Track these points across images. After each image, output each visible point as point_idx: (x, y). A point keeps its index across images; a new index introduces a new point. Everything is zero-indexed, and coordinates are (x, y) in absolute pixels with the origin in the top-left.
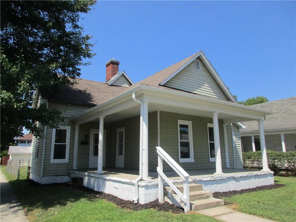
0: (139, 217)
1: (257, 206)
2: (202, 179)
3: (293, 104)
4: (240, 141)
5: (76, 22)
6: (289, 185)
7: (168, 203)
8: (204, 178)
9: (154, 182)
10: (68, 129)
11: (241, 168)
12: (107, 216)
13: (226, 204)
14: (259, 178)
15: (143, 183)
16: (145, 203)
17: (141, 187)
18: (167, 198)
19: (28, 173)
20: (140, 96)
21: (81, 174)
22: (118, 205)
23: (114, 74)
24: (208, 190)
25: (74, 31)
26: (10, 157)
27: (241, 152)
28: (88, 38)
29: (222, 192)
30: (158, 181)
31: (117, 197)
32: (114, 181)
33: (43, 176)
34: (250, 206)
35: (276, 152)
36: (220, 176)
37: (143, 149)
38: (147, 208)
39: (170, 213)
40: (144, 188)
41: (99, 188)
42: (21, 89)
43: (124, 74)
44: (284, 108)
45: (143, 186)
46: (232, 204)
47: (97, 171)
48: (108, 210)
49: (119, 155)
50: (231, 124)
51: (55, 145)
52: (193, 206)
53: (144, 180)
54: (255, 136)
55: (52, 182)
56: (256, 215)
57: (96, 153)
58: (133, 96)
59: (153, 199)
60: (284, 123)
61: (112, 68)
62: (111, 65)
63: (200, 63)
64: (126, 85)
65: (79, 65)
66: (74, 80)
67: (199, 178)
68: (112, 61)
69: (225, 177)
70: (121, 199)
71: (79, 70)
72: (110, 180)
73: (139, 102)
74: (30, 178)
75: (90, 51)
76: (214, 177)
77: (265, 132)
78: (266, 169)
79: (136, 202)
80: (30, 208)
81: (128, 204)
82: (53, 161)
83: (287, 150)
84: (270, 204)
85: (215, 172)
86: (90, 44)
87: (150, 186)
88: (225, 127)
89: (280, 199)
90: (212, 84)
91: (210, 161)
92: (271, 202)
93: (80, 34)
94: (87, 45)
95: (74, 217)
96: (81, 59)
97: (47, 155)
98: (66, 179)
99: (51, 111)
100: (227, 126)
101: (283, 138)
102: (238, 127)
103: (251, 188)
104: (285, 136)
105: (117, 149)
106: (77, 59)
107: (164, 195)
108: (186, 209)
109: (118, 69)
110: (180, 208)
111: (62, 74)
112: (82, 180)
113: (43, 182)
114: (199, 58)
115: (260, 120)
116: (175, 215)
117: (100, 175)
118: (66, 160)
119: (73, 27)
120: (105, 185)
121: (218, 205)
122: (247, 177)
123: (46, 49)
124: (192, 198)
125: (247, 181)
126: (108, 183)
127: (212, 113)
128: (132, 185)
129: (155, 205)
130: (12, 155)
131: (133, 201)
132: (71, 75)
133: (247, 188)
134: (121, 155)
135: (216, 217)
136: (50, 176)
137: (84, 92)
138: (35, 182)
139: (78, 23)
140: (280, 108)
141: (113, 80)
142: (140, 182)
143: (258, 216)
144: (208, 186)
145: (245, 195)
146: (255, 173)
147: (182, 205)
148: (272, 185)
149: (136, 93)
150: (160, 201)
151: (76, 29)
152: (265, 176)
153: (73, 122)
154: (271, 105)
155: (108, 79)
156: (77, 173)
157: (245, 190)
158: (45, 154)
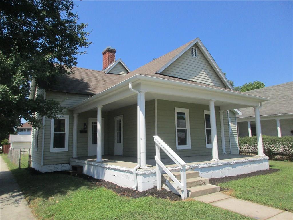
0: (138, 205)
1: (252, 192)
2: (199, 166)
3: (289, 89)
4: (236, 127)
5: (70, 10)
6: (284, 170)
7: (166, 190)
8: (200, 165)
9: (152, 170)
10: (67, 118)
11: (237, 153)
12: (107, 204)
13: (222, 191)
14: (254, 163)
15: (141, 171)
16: (144, 190)
17: (139, 175)
18: (165, 185)
19: (29, 162)
20: (136, 86)
21: (81, 162)
22: (117, 193)
23: (111, 62)
24: (205, 176)
25: (69, 19)
26: (11, 145)
27: (237, 138)
28: (83, 26)
29: (218, 178)
30: (156, 169)
31: (116, 185)
32: (113, 169)
33: (44, 165)
34: (245, 192)
35: (272, 138)
36: (217, 163)
37: (141, 138)
38: (145, 196)
39: (167, 200)
40: (142, 176)
41: (99, 176)
42: (16, 82)
43: (121, 62)
44: (281, 93)
45: (141, 175)
46: (228, 189)
47: (96, 159)
48: (108, 199)
49: (117, 142)
50: (228, 110)
51: (54, 134)
52: (190, 193)
53: (142, 169)
54: (251, 122)
55: (53, 170)
56: (251, 201)
57: (95, 141)
58: (130, 86)
59: (151, 187)
60: (280, 109)
61: (109, 56)
62: (107, 53)
63: (197, 50)
64: (123, 73)
65: (75, 55)
66: (71, 69)
67: (196, 165)
68: (108, 49)
69: (221, 164)
70: (120, 186)
71: (75, 59)
72: (109, 168)
73: (136, 91)
74: (31, 166)
75: (86, 39)
76: (210, 164)
77: (261, 118)
78: (261, 154)
79: (135, 190)
80: (32, 197)
81: (127, 191)
82: (53, 150)
83: (282, 135)
84: (264, 190)
85: (212, 158)
86: (85, 33)
87: (148, 174)
88: (222, 113)
89: (275, 184)
90: (209, 71)
91: (207, 147)
92: (265, 188)
93: (75, 22)
94: (82, 34)
95: (75, 206)
96: (77, 48)
97: (47, 144)
98: (66, 167)
99: (49, 101)
100: (223, 113)
101: (278, 123)
102: (235, 114)
103: (246, 173)
104: (281, 121)
105: (116, 137)
106: (73, 48)
107: (162, 183)
108: (184, 196)
109: (115, 56)
110: (177, 195)
111: (58, 63)
112: (82, 168)
113: (43, 171)
114: (196, 45)
115: (257, 106)
116: (172, 202)
117: (99, 164)
118: (66, 149)
119: (68, 15)
120: (105, 173)
121: (214, 191)
122: (242, 162)
123: (41, 38)
124: (189, 185)
125: (243, 166)
126: (107, 171)
127: (208, 101)
128: (130, 173)
129: (153, 192)
130: (13, 143)
131: (132, 189)
132: (67, 65)
133: (243, 173)
134: (119, 142)
135: (212, 204)
136: (50, 164)
137: (81, 81)
138: (36, 170)
139: (72, 11)
140: (276, 93)
141: (110, 68)
142: (138, 170)
143: (253, 201)
144: (205, 172)
145: (240, 181)
146: (250, 159)
147: (179, 192)
148: (266, 170)
149: (133, 83)
150: (158, 188)
151: (71, 17)
152: (260, 161)
153: (71, 112)
154: (267, 90)
155: (105, 68)
156: (77, 161)
157: (240, 175)
158: (44, 144)
